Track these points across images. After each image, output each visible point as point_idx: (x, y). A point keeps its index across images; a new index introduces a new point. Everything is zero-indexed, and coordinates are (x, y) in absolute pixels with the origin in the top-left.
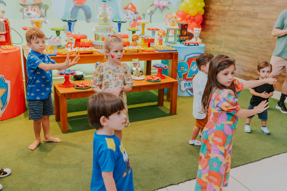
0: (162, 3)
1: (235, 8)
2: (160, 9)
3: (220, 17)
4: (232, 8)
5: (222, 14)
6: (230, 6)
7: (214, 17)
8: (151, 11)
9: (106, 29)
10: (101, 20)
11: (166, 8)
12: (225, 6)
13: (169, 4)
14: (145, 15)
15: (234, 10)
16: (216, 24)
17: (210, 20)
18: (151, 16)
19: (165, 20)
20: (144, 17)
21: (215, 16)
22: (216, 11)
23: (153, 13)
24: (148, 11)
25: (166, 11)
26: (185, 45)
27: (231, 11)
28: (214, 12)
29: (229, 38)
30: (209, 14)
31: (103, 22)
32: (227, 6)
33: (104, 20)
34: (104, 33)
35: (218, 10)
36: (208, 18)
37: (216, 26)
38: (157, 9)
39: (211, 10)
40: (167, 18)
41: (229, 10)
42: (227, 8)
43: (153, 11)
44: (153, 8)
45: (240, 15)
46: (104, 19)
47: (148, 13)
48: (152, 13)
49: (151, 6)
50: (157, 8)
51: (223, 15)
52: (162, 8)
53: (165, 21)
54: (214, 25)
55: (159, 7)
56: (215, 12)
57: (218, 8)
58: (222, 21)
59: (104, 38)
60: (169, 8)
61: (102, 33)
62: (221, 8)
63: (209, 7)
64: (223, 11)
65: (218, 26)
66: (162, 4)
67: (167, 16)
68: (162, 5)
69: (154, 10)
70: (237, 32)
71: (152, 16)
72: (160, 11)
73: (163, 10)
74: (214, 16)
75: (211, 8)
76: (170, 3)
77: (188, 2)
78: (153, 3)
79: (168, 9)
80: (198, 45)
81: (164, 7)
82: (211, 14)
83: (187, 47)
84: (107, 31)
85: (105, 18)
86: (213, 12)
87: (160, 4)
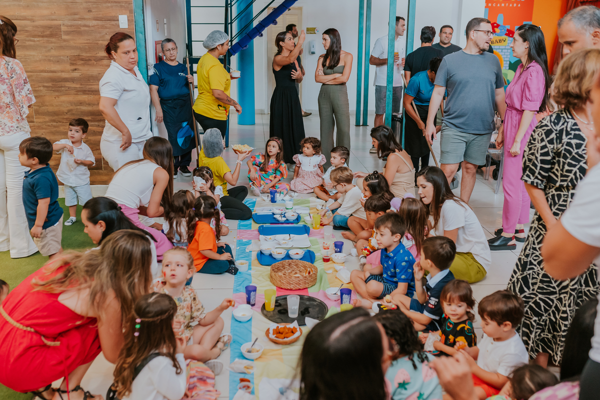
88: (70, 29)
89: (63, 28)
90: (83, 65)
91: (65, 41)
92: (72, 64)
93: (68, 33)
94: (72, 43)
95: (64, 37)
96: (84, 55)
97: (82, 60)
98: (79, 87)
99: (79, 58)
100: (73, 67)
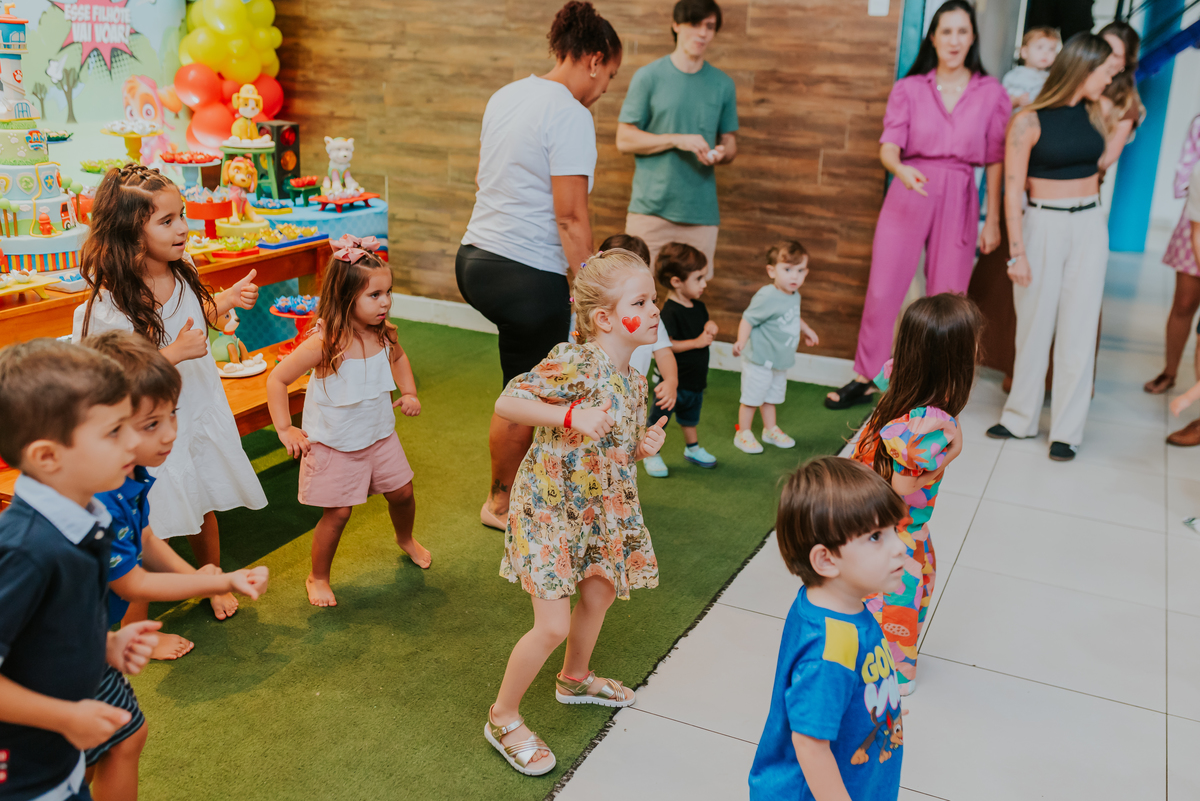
0: (106, 35)
1: (415, 53)
2: (102, 63)
3: (356, 83)
4: (402, 52)
5: (360, 71)
6: (394, 45)
7: (327, 84)
8: (67, 73)
9: (47, 178)
10: (14, 140)
11: (125, 56)
12: (370, 43)
13: (135, 36)
14: (46, 92)
15: (415, 60)
16: (339, 112)
17: (312, 95)
18: (69, 95)
19: (128, 104)
20: (42, 100)
21: (332, 81)
22: (333, 63)
23: (77, 79)
24: (56, 74)
25: (125, 67)
26: (323, 209)
27: (402, 61)
28: (324, 65)
29: (408, 161)
30: (300, 73)
31: (24, 151)
32: (382, 42)
33: (28, 140)
34: (37, 199)
35: (345, 60)
36: (298, 87)
37: (342, 119)
38: (89, 60)
39: (310, 60)
40: (133, 96)
41: (391, 59)
42: (380, 52)
43: (73, 70)
44: (71, 59)
45: (441, 78)
46: (28, 138)
47: (55, 81)
48: (70, 80)
49: (62, 49)
50: (89, 56)
51: (366, 76)
52: (107, 55)
53: (129, 109)
54: (331, 116)
55: (95, 53)
56: (331, 67)
57: (341, 50)
58: (367, 100)
59: (49, 223)
60: (135, 54)
61: (33, 201)
62: (354, 51)
63: (297, 44)
64: (364, 62)
65: (354, 118)
66: (106, 41)
67: (132, 90)
68: (109, 43)
69: (77, 69)
70: (439, 141)
71: (75, 92)
72: (104, 68)
73: (114, 65)
74: (329, 82)
75: (308, 52)
76: (137, 33)
77: (222, 27)
78: (70, 33)
79: (133, 59)
80: (367, 205)
81: (116, 51)
82: (311, 75)
83: (340, 219)
84: (51, 187)
85: (31, 133)
86: (321, 66)
87: (98, 39)
88: (765, 14)
89: (752, 12)
90: (780, 92)
91: (751, 38)
92: (757, 89)
93: (759, 22)
94: (764, 45)
95: (751, 31)
96: (786, 70)
97: (780, 80)
98: (765, 140)
99: (772, 76)
100: (759, 96)
